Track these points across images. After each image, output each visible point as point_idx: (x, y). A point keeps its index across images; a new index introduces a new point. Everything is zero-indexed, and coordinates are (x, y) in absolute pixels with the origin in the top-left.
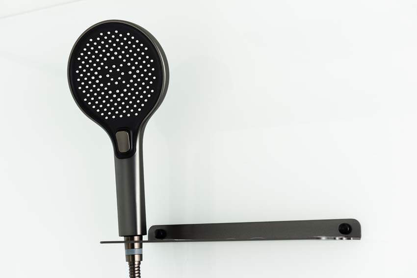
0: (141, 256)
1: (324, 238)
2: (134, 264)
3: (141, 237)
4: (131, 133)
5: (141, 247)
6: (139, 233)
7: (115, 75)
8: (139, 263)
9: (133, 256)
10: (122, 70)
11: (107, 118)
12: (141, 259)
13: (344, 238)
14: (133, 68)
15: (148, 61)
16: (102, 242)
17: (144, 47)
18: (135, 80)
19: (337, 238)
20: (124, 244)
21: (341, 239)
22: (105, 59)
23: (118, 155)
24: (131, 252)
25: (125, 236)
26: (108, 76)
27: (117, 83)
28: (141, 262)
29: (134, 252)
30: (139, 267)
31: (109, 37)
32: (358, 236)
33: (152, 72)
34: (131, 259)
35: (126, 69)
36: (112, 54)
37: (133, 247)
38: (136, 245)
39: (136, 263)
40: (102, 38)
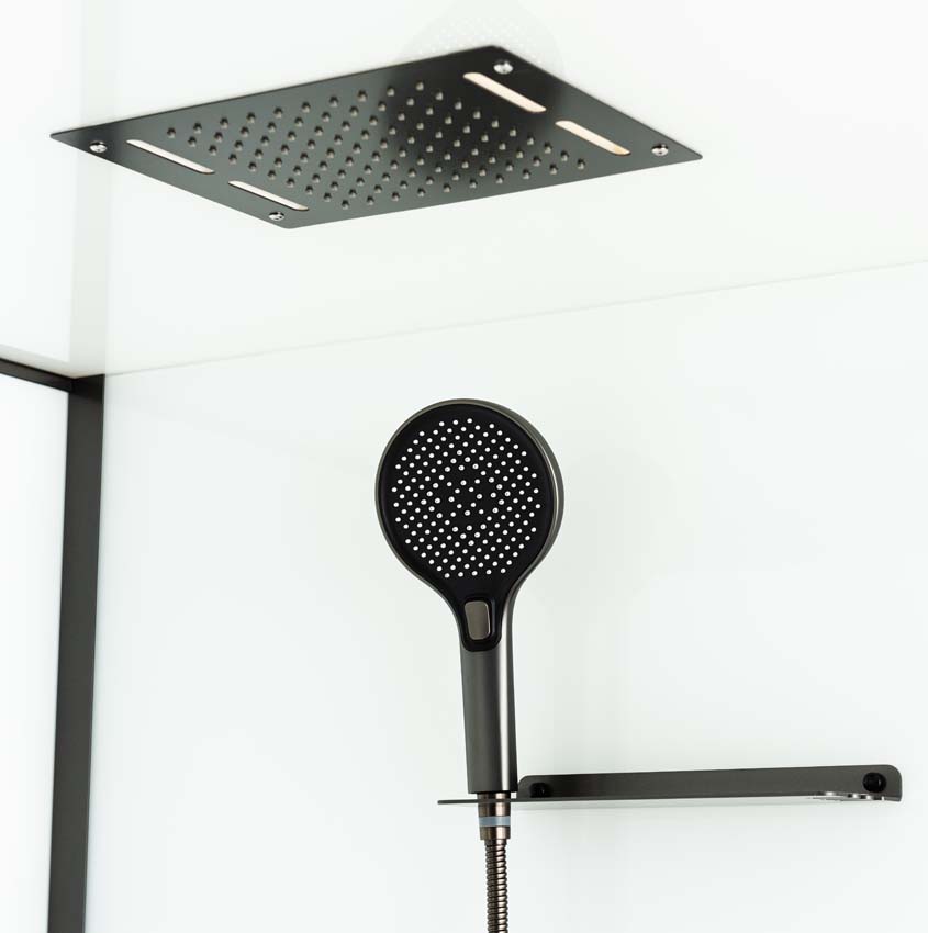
0: (508, 829)
1: (830, 794)
2: (495, 844)
3: (508, 794)
4: (493, 603)
5: (508, 812)
6: (505, 787)
7: (465, 498)
8: (504, 843)
9: (494, 830)
10: (478, 489)
11: (447, 576)
12: (508, 835)
13: (868, 797)
14: (500, 487)
15: (527, 476)
16: (441, 802)
17: (520, 450)
18: (502, 509)
19: (855, 796)
20: (477, 804)
21: (863, 797)
22: (448, 469)
23: (468, 643)
24: (489, 822)
25: (478, 793)
26: (452, 499)
27: (468, 513)
28: (508, 841)
29: (495, 821)
30: (503, 850)
31: (457, 430)
32: (896, 795)
33: (533, 495)
34: (490, 836)
35: (486, 488)
36: (461, 460)
37: (493, 812)
38: (500, 809)
39: (499, 842)
40: (443, 431)
